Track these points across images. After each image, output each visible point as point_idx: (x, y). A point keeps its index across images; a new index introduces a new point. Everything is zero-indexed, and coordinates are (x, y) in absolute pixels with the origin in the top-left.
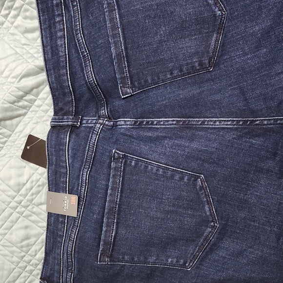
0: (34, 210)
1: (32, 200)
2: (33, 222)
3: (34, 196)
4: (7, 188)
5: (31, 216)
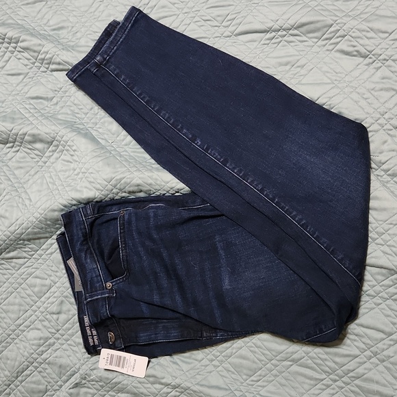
0: (47, 317)
1: (47, 308)
2: (45, 327)
3: (49, 305)
4: (32, 293)
5: (44, 321)
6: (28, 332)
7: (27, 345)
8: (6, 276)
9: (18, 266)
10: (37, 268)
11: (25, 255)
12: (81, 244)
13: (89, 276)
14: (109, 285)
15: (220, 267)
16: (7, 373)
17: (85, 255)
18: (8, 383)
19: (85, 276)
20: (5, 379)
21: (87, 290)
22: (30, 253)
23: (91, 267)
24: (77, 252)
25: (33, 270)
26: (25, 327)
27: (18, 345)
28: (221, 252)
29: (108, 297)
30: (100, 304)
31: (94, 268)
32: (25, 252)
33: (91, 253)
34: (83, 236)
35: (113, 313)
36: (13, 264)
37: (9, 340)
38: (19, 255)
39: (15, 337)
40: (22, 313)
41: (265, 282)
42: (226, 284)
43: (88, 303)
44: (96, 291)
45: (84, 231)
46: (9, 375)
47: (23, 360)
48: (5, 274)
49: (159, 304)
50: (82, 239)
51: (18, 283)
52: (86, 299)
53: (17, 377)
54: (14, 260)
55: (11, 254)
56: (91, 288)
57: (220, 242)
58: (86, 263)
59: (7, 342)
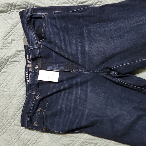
6: (20, 92)
7: (21, 97)
8: (11, 70)
9: (16, 65)
10: (23, 65)
11: (18, 60)
12: (27, 25)
13: (30, 39)
14: (39, 42)
15: (84, 42)
16: (13, 110)
17: (29, 30)
18: (14, 114)
19: (29, 39)
20: (13, 113)
21: (30, 44)
22: (20, 59)
23: (31, 35)
24: (25, 29)
25: (22, 66)
26: (19, 90)
27: (16, 98)
28: (86, 35)
29: (39, 48)
30: (36, 51)
31: (32, 35)
32: (18, 58)
33: (31, 29)
34: (27, 22)
35: (41, 55)
36: (14, 64)
37: (13, 96)
38: (16, 60)
39: (15, 95)
40: (17, 84)
41: (103, 49)
42: (87, 49)
43: (30, 50)
44: (34, 45)
45: (27, 19)
46: (14, 111)
47: (19, 104)
48: (11, 69)
49: (58, 53)
50: (27, 23)
51: (15, 72)
52: (30, 49)
53: (17, 112)
54: (14, 63)
55: (13, 60)
56: (32, 43)
57: (85, 30)
58: (29, 33)
59: (13, 97)
